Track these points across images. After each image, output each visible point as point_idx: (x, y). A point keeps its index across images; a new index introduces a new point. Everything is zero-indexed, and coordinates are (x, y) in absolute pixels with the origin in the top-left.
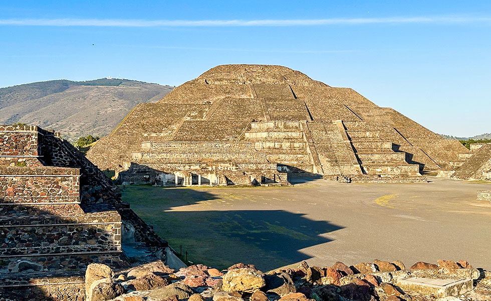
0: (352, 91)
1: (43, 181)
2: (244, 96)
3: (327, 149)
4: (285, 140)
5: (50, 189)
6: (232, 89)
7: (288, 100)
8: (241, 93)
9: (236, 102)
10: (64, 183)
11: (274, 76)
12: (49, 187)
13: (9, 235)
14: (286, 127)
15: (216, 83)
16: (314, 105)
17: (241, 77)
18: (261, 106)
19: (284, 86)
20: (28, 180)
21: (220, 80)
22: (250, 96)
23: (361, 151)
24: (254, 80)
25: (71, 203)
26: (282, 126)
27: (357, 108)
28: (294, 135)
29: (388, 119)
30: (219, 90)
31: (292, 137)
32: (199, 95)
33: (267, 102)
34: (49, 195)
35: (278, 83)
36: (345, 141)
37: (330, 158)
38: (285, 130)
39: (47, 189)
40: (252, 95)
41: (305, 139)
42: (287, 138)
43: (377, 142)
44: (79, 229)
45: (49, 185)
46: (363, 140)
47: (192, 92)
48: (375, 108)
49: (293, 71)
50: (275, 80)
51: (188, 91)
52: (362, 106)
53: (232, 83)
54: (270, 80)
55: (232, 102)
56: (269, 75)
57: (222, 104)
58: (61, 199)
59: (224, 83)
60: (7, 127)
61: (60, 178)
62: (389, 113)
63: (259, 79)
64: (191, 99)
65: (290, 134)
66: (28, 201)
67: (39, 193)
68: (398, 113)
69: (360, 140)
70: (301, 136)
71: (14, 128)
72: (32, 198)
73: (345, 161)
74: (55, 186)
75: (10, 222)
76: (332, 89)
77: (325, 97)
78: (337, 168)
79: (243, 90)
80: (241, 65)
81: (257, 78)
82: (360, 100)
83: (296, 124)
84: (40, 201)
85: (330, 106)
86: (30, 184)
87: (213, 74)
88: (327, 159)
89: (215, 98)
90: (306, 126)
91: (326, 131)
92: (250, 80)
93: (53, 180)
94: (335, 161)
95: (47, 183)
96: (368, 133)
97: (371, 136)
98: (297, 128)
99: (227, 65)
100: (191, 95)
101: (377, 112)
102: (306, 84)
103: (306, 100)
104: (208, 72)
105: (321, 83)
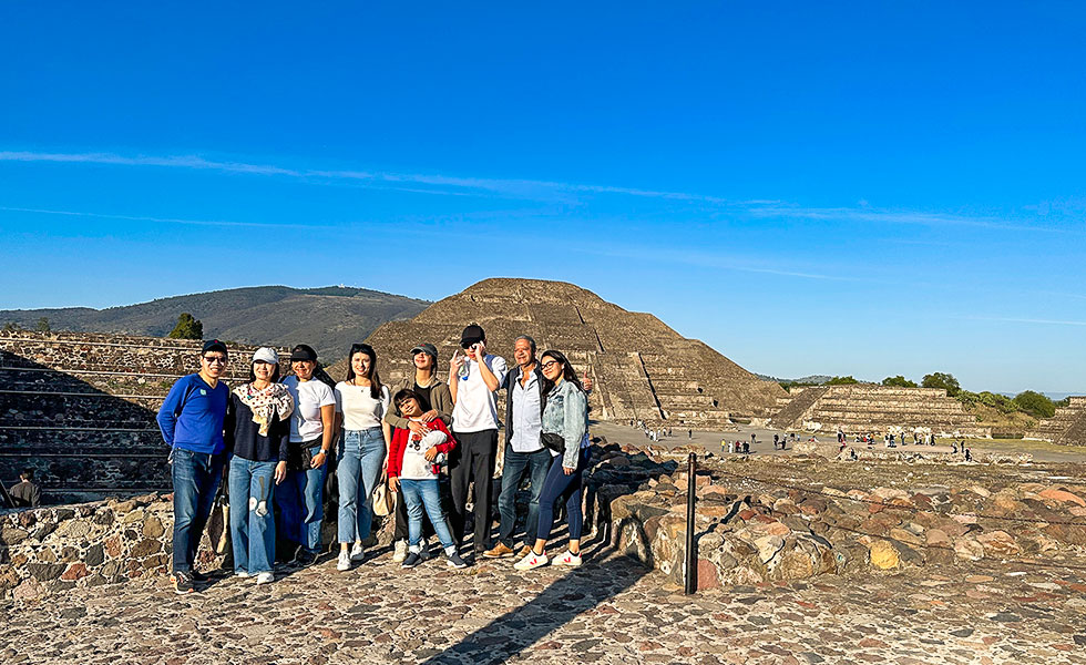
0: (653, 318)
2: (517, 318)
3: (620, 387)
6: (504, 308)
7: (574, 325)
8: (516, 313)
9: (509, 325)
11: (558, 295)
15: (485, 300)
16: (606, 333)
17: (517, 294)
19: (569, 308)
21: (490, 297)
23: (661, 391)
24: (532, 299)
27: (659, 338)
28: (581, 368)
29: (695, 353)
30: (488, 309)
32: (463, 315)
33: (548, 327)
35: (562, 303)
36: (642, 379)
37: (623, 398)
40: (529, 317)
41: (594, 374)
43: (680, 381)
46: (664, 377)
47: (454, 310)
48: (679, 339)
49: (581, 290)
50: (559, 300)
51: (449, 309)
52: (664, 336)
53: (505, 301)
54: (553, 300)
55: (504, 325)
56: (552, 293)
57: (492, 327)
59: (495, 300)
62: (697, 346)
63: (539, 297)
64: (452, 319)
68: (707, 347)
69: (660, 378)
70: (589, 370)
73: (642, 402)
76: (628, 314)
77: (620, 323)
78: (631, 410)
79: (518, 310)
80: (517, 279)
81: (537, 296)
82: (661, 329)
83: (584, 355)
85: (625, 335)
87: (482, 289)
88: (620, 399)
89: (483, 319)
90: (595, 358)
91: (619, 365)
94: (629, 403)
96: (670, 370)
97: (674, 373)
98: (585, 360)
99: (500, 279)
100: (452, 314)
101: (680, 344)
102: (597, 307)
103: (596, 326)
104: (476, 286)
105: (614, 306)
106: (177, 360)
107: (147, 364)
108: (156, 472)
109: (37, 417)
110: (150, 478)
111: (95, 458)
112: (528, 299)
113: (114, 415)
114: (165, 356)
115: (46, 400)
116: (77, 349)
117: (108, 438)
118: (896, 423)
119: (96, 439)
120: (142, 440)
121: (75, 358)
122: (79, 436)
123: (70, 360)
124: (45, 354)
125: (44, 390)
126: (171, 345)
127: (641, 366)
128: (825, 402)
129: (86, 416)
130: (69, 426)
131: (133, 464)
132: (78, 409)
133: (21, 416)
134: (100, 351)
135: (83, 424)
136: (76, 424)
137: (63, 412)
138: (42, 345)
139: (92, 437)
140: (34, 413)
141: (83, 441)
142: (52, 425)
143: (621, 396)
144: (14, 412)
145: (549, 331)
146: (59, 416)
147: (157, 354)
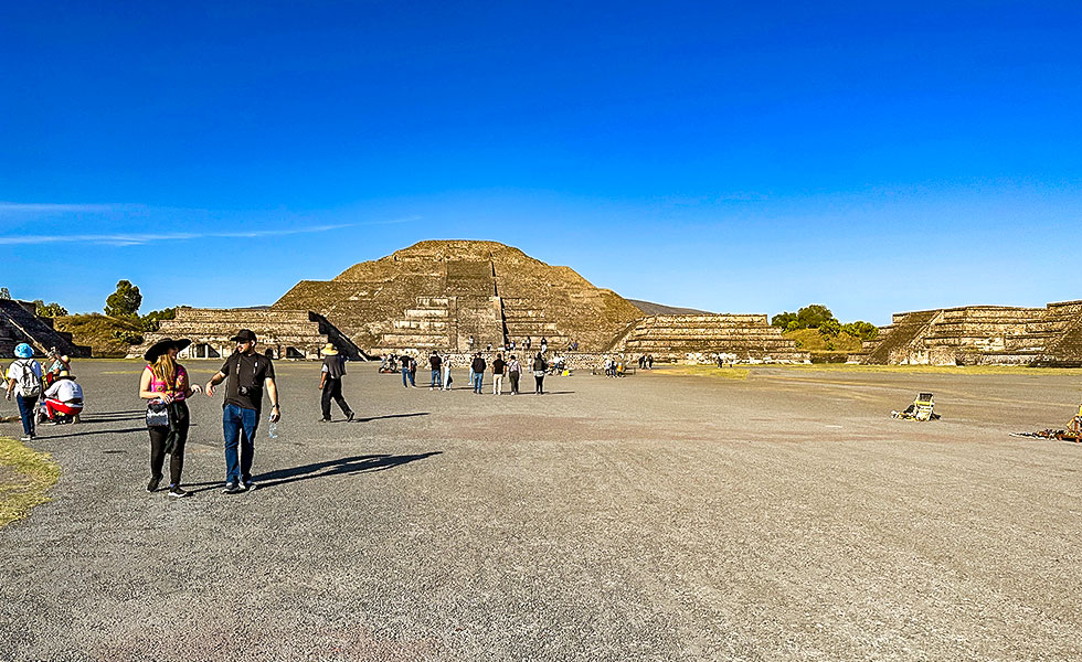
4: (426, 319)
6: (421, 266)
8: (432, 270)
11: (479, 253)
14: (432, 304)
15: (406, 260)
17: (440, 254)
18: (441, 284)
19: (486, 263)
21: (413, 257)
22: (441, 274)
26: (428, 303)
28: (439, 313)
29: (600, 301)
31: (435, 316)
35: (480, 260)
36: (497, 321)
38: (430, 308)
42: (430, 316)
43: (538, 322)
46: (523, 319)
47: (373, 270)
48: (589, 289)
50: (479, 257)
52: (574, 286)
53: (426, 259)
54: (472, 257)
56: (475, 251)
59: (416, 260)
62: (605, 294)
65: (433, 312)
69: (519, 320)
70: (447, 315)
81: (458, 255)
83: (446, 301)
90: (454, 304)
91: (477, 309)
96: (530, 313)
97: (534, 315)
100: (370, 273)
102: (515, 262)
112: (448, 257)
118: (697, 351)
127: (500, 309)
128: (638, 333)
145: (449, 284)
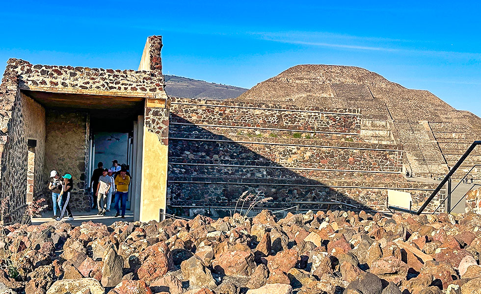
0: (429, 94)
1: (376, 154)
2: (324, 95)
3: (414, 148)
4: (372, 138)
5: (380, 160)
6: (312, 88)
7: (369, 100)
8: (321, 92)
9: (319, 100)
10: (391, 156)
11: (352, 77)
12: (379, 159)
13: (361, 195)
14: (373, 125)
15: (297, 82)
16: (394, 106)
17: (320, 77)
18: (343, 105)
19: (363, 86)
20: (364, 152)
21: (301, 79)
22: (330, 95)
23: (447, 151)
24: (333, 80)
25: (396, 172)
26: (370, 124)
27: (435, 110)
28: (381, 133)
29: (466, 121)
30: (301, 88)
31: (379, 135)
32: (281, 93)
33: (349, 101)
34: (379, 165)
35: (356, 83)
36: (432, 141)
37: (418, 157)
38: (373, 128)
39: (378, 160)
40: (332, 94)
41: (393, 138)
42: (375, 135)
43: (463, 143)
44: (413, 193)
45: (380, 157)
46: (448, 140)
47: (275, 90)
48: (453, 111)
49: (370, 73)
50: (354, 80)
51: (271, 89)
52: (439, 108)
53: (312, 82)
54: (349, 81)
55: (315, 101)
56: (348, 76)
57: (306, 102)
58: (388, 169)
59: (305, 81)
60: (339, 110)
61: (388, 152)
62: (467, 116)
63: (338, 79)
64: (274, 96)
65: (377, 132)
66: (364, 169)
67: (372, 163)
68: (476, 117)
69: (446, 141)
70: (389, 134)
71: (344, 111)
72: (367, 167)
73: (433, 160)
74: (384, 158)
75: (364, 184)
76: (409, 91)
77: (403, 98)
78: (425, 166)
79: (323, 89)
80: (320, 65)
81: (336, 78)
82: (438, 102)
83: (384, 123)
84: (373, 170)
85: (410, 107)
86: (365, 155)
87: (294, 73)
88: (415, 158)
89: (297, 96)
90: (393, 126)
91: (412, 130)
92: (329, 80)
93: (383, 153)
94: (422, 160)
95: (378, 155)
96: (454, 135)
97: (457, 137)
98: (384, 127)
99: (306, 65)
100: (274, 92)
101: (454, 115)
102: (384, 85)
103: (386, 101)
104: (289, 71)
105: (397, 85)
106: (279, 117)
107: (260, 121)
108: (287, 196)
109: (202, 157)
110: (284, 200)
111: (250, 186)
113: (249, 156)
114: (272, 115)
115: (208, 145)
116: (217, 109)
117: (247, 172)
119: (240, 173)
120: (269, 174)
121: (216, 117)
122: (229, 170)
123: (213, 117)
124: (197, 114)
125: (207, 138)
126: (276, 107)
127: (430, 131)
129: (232, 157)
130: (222, 163)
131: (273, 190)
132: (227, 151)
133: (191, 156)
134: (231, 112)
135: (230, 162)
136: (226, 162)
137: (218, 154)
138: (195, 108)
139: (237, 171)
140: (200, 154)
141: (232, 174)
142: (211, 162)
143: (416, 155)
144: (188, 153)
146: (216, 157)
147: (267, 113)
